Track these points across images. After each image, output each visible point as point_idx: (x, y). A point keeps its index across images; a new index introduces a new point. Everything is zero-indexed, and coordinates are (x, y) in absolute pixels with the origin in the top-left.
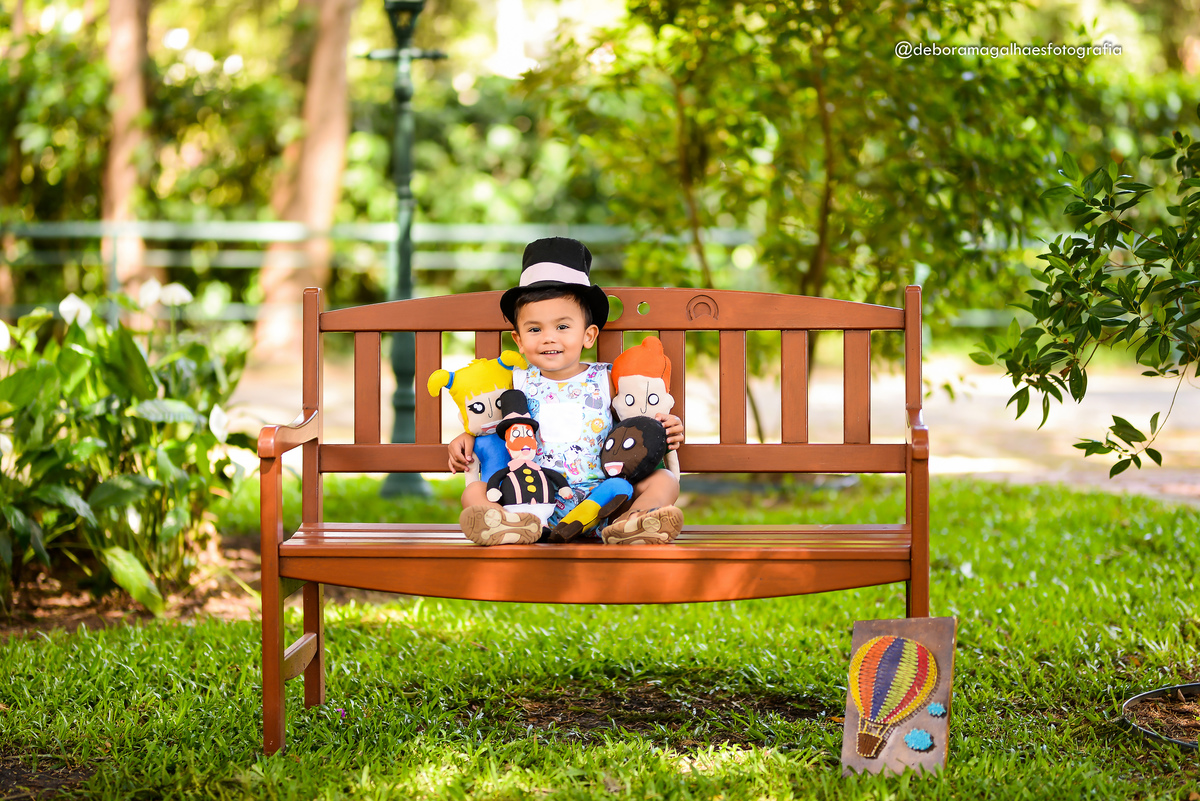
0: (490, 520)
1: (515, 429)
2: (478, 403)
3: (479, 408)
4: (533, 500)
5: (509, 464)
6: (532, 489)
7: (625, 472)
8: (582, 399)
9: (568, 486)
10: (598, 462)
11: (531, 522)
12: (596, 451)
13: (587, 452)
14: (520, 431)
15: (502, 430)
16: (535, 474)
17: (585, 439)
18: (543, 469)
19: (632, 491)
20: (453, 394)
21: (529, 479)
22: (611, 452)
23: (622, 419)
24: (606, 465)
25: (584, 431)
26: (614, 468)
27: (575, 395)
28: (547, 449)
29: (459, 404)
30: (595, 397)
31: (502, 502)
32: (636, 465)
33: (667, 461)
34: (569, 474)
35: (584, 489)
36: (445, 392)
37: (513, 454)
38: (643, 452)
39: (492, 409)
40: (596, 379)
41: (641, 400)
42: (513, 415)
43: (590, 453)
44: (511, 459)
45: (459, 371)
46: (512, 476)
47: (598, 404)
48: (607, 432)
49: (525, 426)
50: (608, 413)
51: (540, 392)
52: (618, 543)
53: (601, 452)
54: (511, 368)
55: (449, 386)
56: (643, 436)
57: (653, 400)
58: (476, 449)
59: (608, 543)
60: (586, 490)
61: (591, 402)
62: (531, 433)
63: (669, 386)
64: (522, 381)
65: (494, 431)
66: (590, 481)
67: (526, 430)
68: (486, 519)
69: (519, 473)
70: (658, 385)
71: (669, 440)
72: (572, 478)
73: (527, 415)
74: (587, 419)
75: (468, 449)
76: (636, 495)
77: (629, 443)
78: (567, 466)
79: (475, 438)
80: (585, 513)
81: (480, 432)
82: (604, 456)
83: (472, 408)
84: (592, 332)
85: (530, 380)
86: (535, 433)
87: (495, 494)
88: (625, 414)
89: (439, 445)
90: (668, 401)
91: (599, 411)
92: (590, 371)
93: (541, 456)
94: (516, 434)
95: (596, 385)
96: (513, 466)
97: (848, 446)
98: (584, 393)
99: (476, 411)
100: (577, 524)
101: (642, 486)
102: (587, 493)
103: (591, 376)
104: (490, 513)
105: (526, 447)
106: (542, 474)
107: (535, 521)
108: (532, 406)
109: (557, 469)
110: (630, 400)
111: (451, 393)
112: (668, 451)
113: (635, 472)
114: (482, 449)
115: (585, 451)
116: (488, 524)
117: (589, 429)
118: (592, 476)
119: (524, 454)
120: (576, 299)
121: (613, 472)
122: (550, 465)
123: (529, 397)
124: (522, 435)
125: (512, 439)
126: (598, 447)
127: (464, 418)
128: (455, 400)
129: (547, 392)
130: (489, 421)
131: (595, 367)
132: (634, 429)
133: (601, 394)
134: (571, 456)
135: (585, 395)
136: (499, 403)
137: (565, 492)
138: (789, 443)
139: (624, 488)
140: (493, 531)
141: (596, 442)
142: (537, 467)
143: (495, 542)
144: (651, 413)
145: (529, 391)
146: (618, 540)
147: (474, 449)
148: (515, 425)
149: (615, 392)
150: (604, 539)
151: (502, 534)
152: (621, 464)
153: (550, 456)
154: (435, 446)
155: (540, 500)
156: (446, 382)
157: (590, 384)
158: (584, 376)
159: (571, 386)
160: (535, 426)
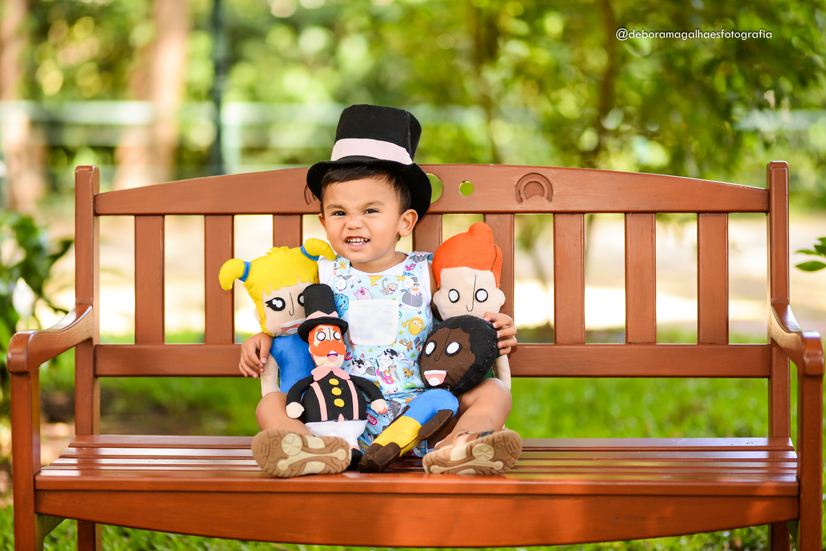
0: (290, 446)
1: (320, 331)
2: (277, 299)
3: (279, 304)
4: (341, 416)
5: (313, 372)
6: (339, 403)
7: (449, 382)
8: (399, 296)
9: (382, 397)
10: (415, 369)
11: (338, 448)
12: (413, 356)
13: (403, 357)
14: (325, 333)
15: (304, 332)
16: (343, 384)
17: (401, 342)
18: (353, 378)
19: (457, 405)
20: (249, 288)
21: (337, 391)
22: (432, 358)
23: (444, 317)
24: (426, 373)
25: (401, 333)
26: (436, 377)
27: (389, 291)
28: (357, 353)
29: (256, 299)
30: (414, 293)
31: (304, 418)
32: (462, 374)
33: (496, 368)
34: (382, 384)
35: (400, 401)
36: (239, 284)
37: (317, 360)
38: (469, 359)
39: (293, 305)
40: (415, 272)
41: (467, 296)
42: (318, 314)
43: (407, 357)
44: (314, 366)
45: (257, 260)
46: (316, 387)
47: (417, 302)
48: (426, 333)
49: (331, 328)
50: (428, 311)
51: (349, 287)
52: (442, 473)
53: (420, 357)
54: (316, 258)
55: (244, 278)
56: (470, 340)
57: (481, 296)
58: (275, 351)
59: (430, 473)
60: (403, 402)
61: (408, 298)
62: (338, 335)
63: (499, 280)
64: (329, 274)
65: (295, 331)
66: (407, 391)
67: (332, 332)
68: (284, 445)
69: (324, 383)
70: (487, 278)
71: (500, 344)
72: (386, 388)
73: (334, 315)
74: (404, 319)
75: (264, 350)
76: (462, 410)
77: (453, 348)
78: (380, 374)
79: (273, 339)
80: (403, 433)
81: (279, 332)
82: (423, 362)
83: (270, 304)
84: (410, 218)
85: (339, 272)
86: (343, 334)
87: (296, 409)
88: (449, 311)
89: (232, 346)
90: (498, 298)
91: (418, 309)
92: (408, 262)
93: (350, 362)
94: (321, 336)
95: (415, 279)
96: (318, 374)
97: (703, 347)
98: (400, 288)
99: (275, 308)
100: (394, 446)
101: (468, 398)
102: (404, 405)
103: (408, 268)
104: (288, 438)
105: (332, 352)
106: (351, 384)
107: (343, 447)
108: (340, 302)
109: (368, 376)
110: (454, 296)
111: (246, 286)
112: (499, 355)
113: (460, 382)
114: (281, 353)
115: (401, 356)
116: (286, 451)
117: (405, 330)
118: (409, 385)
119: (330, 361)
120: (390, 180)
121: (434, 381)
122: (360, 372)
123: (336, 291)
124: (328, 338)
125: (316, 343)
126: (415, 351)
127: (260, 316)
128: (250, 294)
129: (358, 287)
130: (291, 319)
131: (413, 258)
132: (459, 331)
133: (421, 289)
134: (385, 362)
135: (402, 291)
136: (302, 299)
137: (378, 405)
138: (635, 344)
139: (448, 402)
140: (292, 460)
141: (414, 346)
142: (345, 376)
143: (294, 473)
144: (479, 311)
145: (336, 285)
146: (443, 469)
147: (271, 351)
148: (320, 327)
149: (436, 286)
150: (425, 467)
151: (304, 463)
152: (444, 373)
153: (360, 362)
154: (227, 346)
155: (349, 417)
156: (241, 274)
157: (408, 278)
158: (400, 268)
159: (386, 279)
160: (343, 327)
